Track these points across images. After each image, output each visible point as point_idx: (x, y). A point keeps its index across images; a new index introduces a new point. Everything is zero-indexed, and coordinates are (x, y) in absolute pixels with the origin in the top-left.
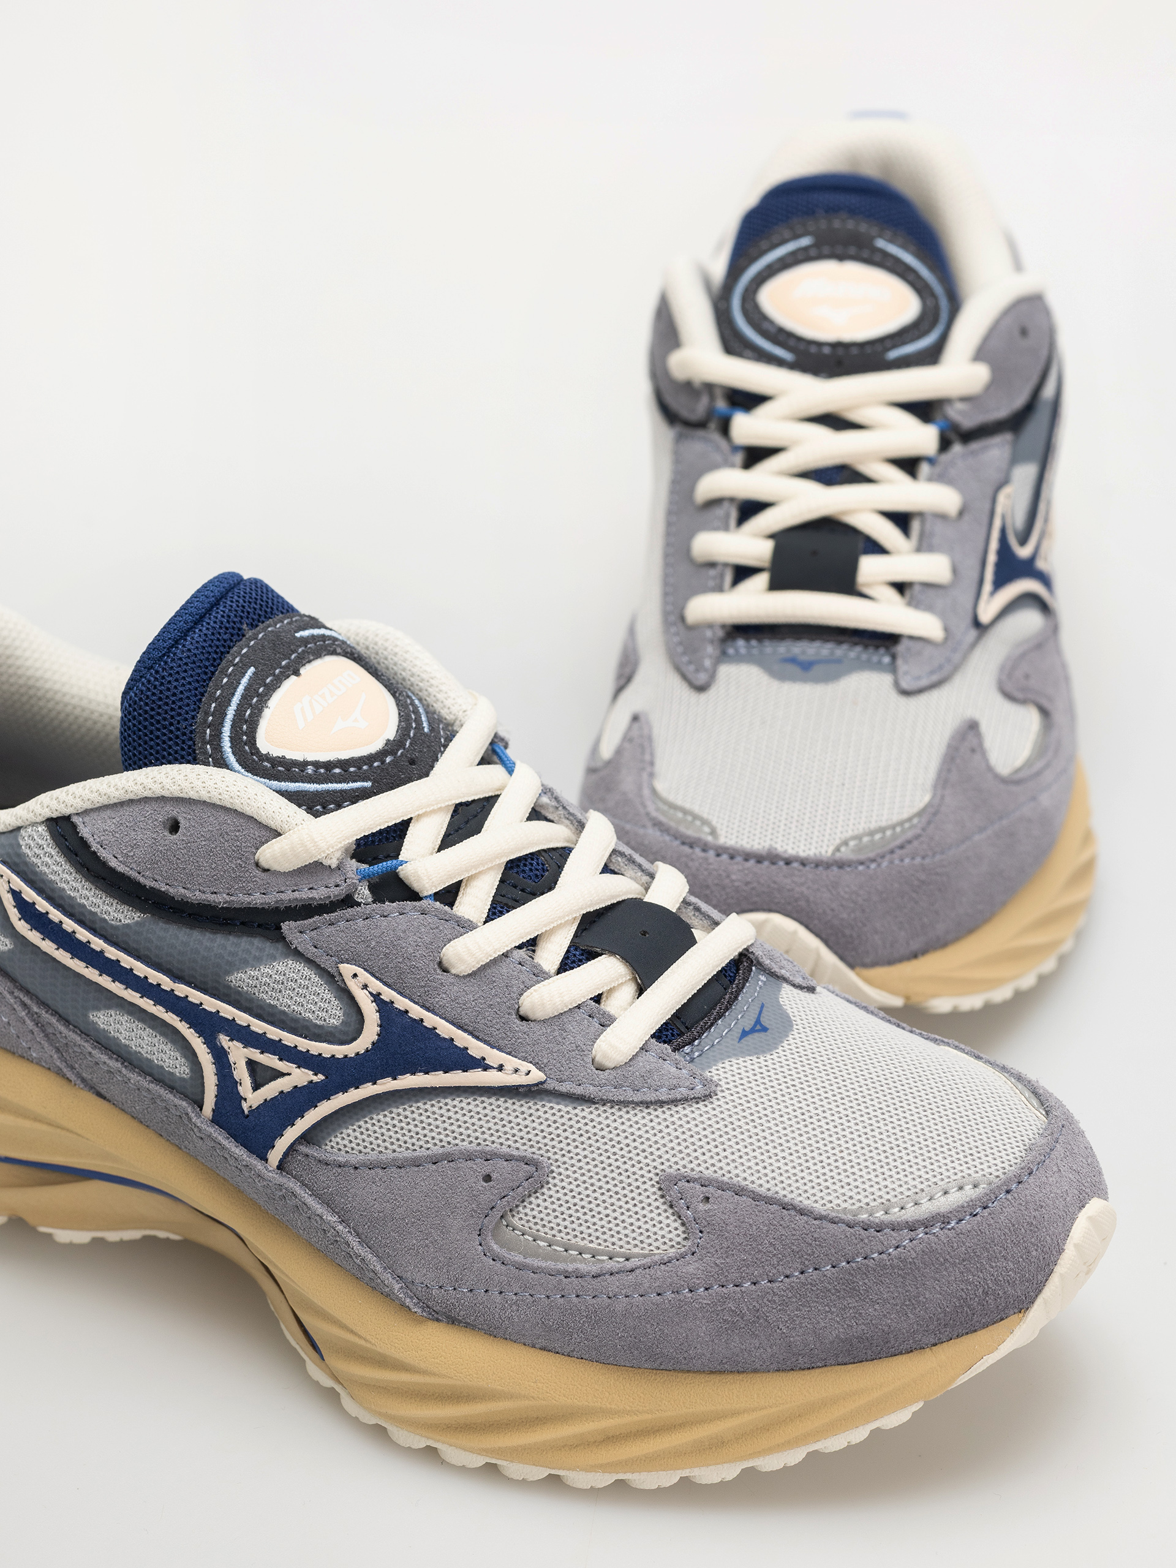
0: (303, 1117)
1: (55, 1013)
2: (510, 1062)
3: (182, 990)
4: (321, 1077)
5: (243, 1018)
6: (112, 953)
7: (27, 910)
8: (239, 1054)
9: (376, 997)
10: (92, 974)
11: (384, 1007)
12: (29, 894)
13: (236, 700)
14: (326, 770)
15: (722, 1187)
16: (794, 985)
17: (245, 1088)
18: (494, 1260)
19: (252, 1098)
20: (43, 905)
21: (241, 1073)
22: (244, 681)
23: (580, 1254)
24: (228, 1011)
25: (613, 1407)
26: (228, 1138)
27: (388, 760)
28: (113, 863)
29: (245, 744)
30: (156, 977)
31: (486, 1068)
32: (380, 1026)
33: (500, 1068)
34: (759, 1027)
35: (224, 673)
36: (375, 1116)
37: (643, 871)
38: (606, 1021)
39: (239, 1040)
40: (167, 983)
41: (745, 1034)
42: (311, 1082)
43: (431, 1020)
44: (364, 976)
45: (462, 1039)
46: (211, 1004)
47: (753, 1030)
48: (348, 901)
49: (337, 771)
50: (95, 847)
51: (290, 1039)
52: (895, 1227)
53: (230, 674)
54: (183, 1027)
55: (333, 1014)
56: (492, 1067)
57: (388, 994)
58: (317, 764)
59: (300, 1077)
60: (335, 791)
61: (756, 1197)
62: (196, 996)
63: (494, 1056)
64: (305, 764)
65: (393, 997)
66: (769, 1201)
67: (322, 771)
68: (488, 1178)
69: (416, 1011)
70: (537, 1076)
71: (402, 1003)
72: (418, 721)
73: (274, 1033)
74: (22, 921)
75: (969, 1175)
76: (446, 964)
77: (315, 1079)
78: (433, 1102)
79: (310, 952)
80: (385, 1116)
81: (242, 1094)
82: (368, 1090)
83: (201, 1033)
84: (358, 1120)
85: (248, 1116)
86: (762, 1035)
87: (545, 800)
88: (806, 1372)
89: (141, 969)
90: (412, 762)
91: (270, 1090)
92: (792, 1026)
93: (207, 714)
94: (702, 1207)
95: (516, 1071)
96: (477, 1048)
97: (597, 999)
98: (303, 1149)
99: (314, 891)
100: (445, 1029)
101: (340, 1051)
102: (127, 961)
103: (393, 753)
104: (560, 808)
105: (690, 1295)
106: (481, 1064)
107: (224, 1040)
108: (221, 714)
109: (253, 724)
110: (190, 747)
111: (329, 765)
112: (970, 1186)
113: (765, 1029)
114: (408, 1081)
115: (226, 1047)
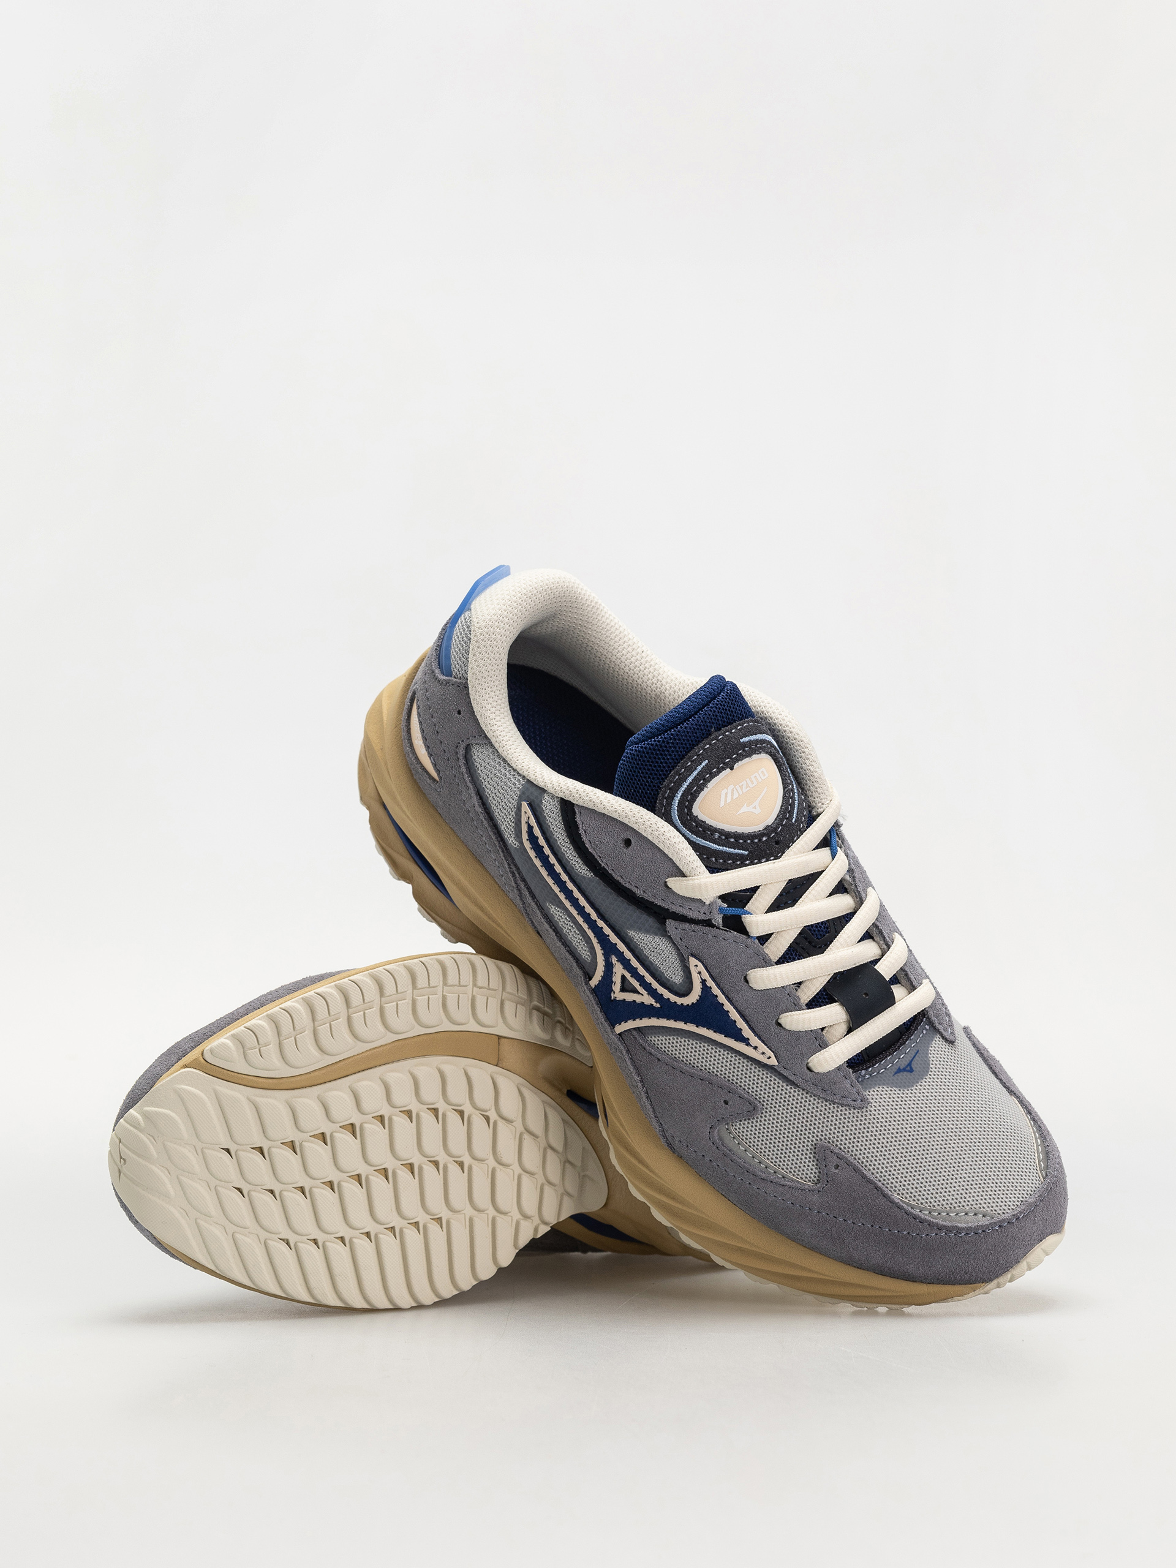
0: (641, 1019)
1: (529, 889)
2: (762, 1047)
3: (601, 923)
4: (658, 1005)
5: (628, 955)
6: (570, 886)
7: (533, 839)
8: (619, 970)
9: (704, 982)
10: (556, 889)
11: (705, 989)
12: (537, 832)
13: (690, 779)
14: (727, 837)
15: (849, 1164)
16: (943, 1037)
17: (617, 987)
18: (713, 1143)
19: (618, 995)
20: (542, 841)
21: (617, 979)
22: (699, 768)
23: (760, 1162)
24: (621, 947)
25: (748, 1240)
26: (598, 1004)
27: (764, 839)
28: (588, 845)
29: (686, 807)
30: (589, 909)
31: (748, 1044)
32: (700, 997)
33: (755, 1048)
34: (909, 1068)
35: (689, 759)
36: (679, 1038)
37: (884, 941)
38: (823, 1045)
39: (622, 964)
40: (594, 916)
41: (899, 1071)
42: (652, 1005)
43: (728, 1006)
44: (701, 967)
45: (741, 1024)
46: (613, 938)
47: (904, 1070)
48: (708, 923)
49: (732, 840)
50: (581, 831)
51: (649, 979)
52: (930, 1224)
53: (693, 761)
54: (595, 941)
55: (677, 978)
56: (751, 1046)
57: (710, 983)
58: (722, 832)
59: (648, 1000)
60: (726, 853)
61: (864, 1176)
62: (607, 930)
63: (754, 1040)
64: (716, 830)
65: (713, 985)
66: (870, 1182)
67: (723, 837)
68: (726, 1103)
69: (722, 999)
70: (773, 1061)
71: (716, 991)
72: (791, 813)
73: (642, 971)
74: (528, 842)
75: (984, 1208)
76: (748, 978)
77: (655, 1004)
78: (713, 1047)
79: (677, 940)
80: (685, 1041)
81: (613, 989)
82: (680, 1025)
83: (603, 948)
84: (670, 1036)
85: (612, 1001)
86: (908, 1074)
87: (848, 878)
88: (856, 1269)
89: (583, 902)
90: (777, 843)
91: (629, 997)
92: (928, 1072)
93: (671, 782)
94: (833, 1170)
95: (763, 1053)
96: (747, 1032)
97: (822, 1029)
98: (635, 1033)
99: (691, 911)
100: (734, 1015)
101: (673, 998)
102: (577, 894)
103: (768, 835)
104: (853, 885)
105: (808, 1211)
106: (746, 1041)
107: (614, 959)
108: (678, 785)
109: (694, 797)
110: (654, 794)
111: (728, 835)
112: (981, 1215)
113: (911, 1071)
114: (703, 1031)
115: (614, 963)
